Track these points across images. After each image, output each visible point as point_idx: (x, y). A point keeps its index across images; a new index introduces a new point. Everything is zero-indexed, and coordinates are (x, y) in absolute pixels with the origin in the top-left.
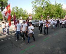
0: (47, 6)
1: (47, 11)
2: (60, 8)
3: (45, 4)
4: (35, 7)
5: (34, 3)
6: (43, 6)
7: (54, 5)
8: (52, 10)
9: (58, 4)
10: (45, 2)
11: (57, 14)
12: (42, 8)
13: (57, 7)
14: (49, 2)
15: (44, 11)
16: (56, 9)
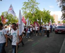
0: (36, 12)
1: (36, 17)
2: (48, 15)
3: (34, 10)
4: (25, 13)
5: (24, 9)
6: (33, 12)
7: (42, 12)
8: (41, 16)
9: (46, 11)
10: (34, 8)
11: (46, 20)
12: (32, 14)
13: (46, 14)
14: (38, 9)
15: (33, 17)
16: (44, 15)
